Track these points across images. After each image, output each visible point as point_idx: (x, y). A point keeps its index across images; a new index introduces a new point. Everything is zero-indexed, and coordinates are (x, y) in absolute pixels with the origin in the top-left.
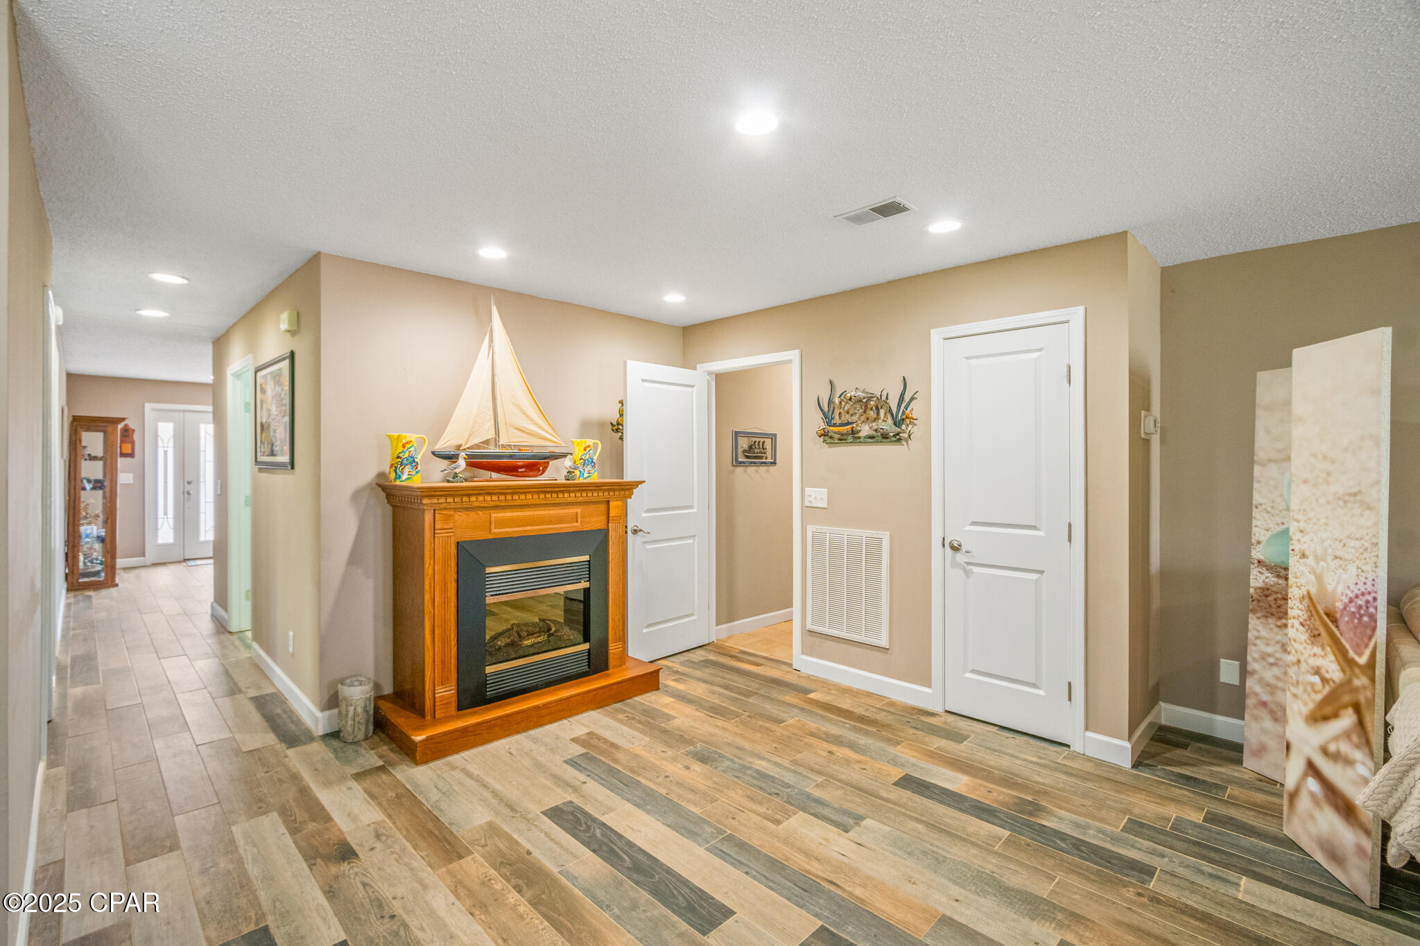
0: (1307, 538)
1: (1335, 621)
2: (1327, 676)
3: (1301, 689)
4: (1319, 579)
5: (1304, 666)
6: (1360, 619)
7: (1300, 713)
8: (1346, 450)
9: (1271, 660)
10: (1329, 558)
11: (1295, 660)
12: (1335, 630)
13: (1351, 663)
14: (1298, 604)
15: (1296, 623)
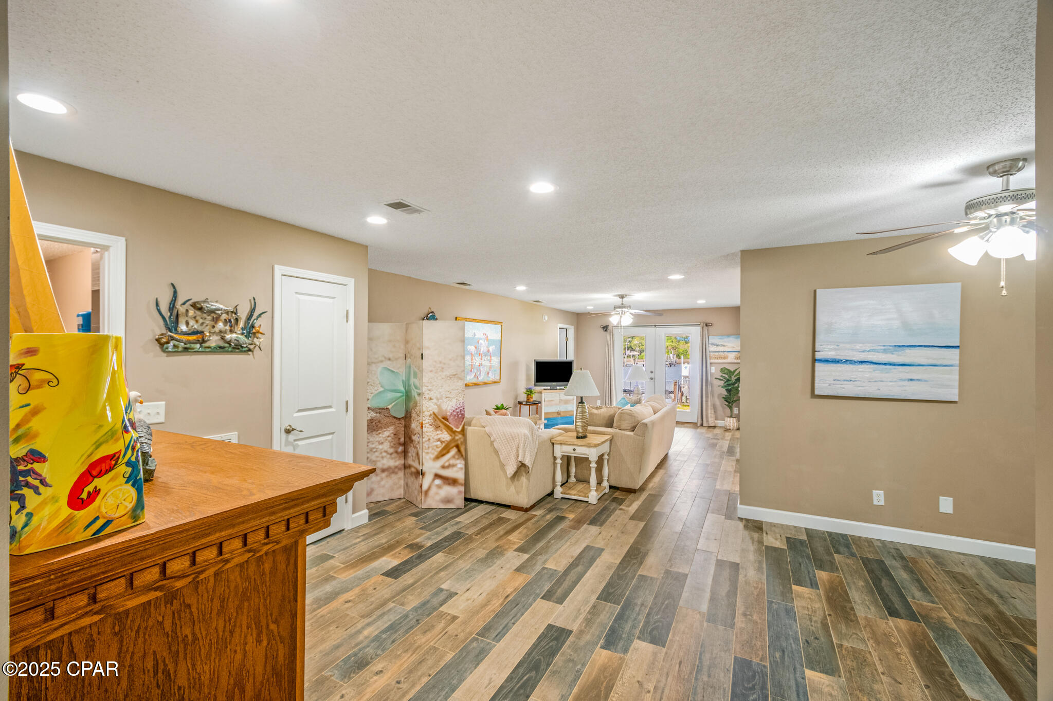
0: (432, 392)
1: (447, 420)
2: (443, 440)
3: (430, 449)
4: (439, 407)
5: (432, 440)
6: (458, 416)
7: (430, 458)
8: (450, 360)
9: (374, 450)
10: (444, 399)
11: (427, 439)
12: (447, 423)
13: (454, 432)
14: (428, 418)
15: (427, 425)
